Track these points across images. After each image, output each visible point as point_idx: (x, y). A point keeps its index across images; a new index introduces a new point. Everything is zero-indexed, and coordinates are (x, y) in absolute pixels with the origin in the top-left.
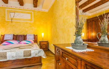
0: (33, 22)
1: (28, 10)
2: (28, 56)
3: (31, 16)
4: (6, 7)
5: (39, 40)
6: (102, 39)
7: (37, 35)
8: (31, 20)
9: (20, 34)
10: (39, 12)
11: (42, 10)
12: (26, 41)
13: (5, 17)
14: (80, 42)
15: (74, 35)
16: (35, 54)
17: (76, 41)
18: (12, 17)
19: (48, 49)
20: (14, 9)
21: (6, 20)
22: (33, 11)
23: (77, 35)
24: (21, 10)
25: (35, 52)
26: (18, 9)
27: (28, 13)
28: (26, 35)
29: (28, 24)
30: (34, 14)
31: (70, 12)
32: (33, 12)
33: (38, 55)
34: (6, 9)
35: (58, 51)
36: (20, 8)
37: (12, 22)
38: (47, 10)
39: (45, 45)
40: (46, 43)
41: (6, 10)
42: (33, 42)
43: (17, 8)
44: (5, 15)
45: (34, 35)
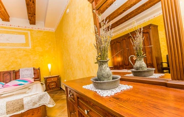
0: (30, 47)
1: (20, 29)
2: (17, 111)
3: (27, 39)
5: (44, 75)
6: (137, 64)
7: (39, 69)
8: (26, 44)
9: (6, 70)
10: (41, 31)
11: (45, 28)
12: (19, 81)
14: (107, 75)
15: (95, 63)
16: (32, 104)
17: (100, 74)
19: (61, 88)
22: (28, 30)
23: (100, 62)
24: (5, 28)
25: (31, 100)
27: (20, 33)
28: (19, 71)
29: (22, 52)
30: (31, 35)
31: (86, 28)
32: (29, 32)
33: (38, 104)
35: (71, 94)
36: (3, 25)
38: (53, 30)
39: (55, 82)
40: (56, 79)
42: (32, 80)
45: (34, 69)
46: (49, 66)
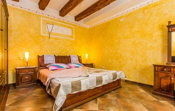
0: (74, 39)
1: (69, 24)
3: (72, 32)
4: (41, 14)
7: (80, 57)
8: (72, 37)
10: (81, 27)
11: (84, 25)
13: (39, 30)
18: (50, 31)
20: (52, 19)
21: (42, 34)
22: (74, 25)
24: (60, 21)
26: (57, 20)
27: (69, 27)
28: (70, 57)
29: (69, 42)
32: (74, 27)
34: (42, 18)
36: (59, 19)
37: (49, 38)
40: (91, 66)
41: (42, 20)
43: (55, 18)
44: (40, 26)
46: (87, 55)
